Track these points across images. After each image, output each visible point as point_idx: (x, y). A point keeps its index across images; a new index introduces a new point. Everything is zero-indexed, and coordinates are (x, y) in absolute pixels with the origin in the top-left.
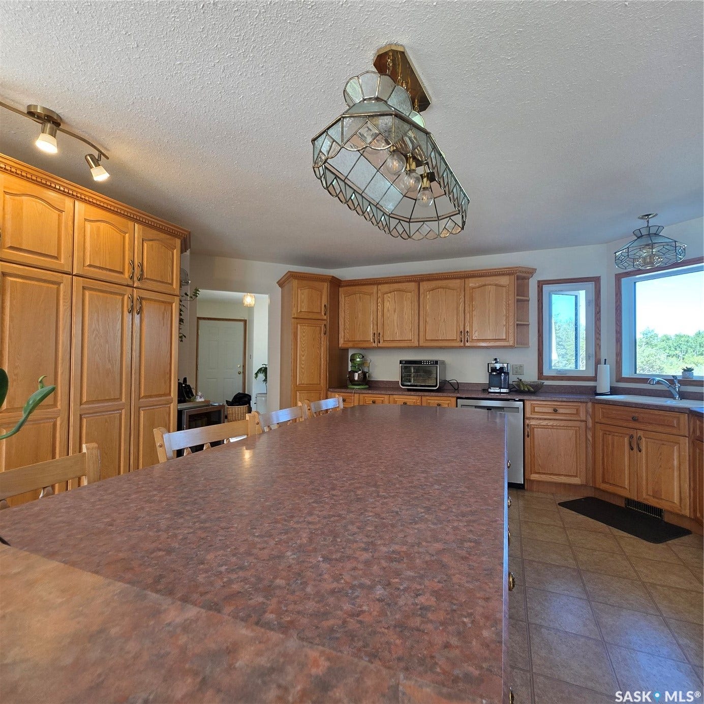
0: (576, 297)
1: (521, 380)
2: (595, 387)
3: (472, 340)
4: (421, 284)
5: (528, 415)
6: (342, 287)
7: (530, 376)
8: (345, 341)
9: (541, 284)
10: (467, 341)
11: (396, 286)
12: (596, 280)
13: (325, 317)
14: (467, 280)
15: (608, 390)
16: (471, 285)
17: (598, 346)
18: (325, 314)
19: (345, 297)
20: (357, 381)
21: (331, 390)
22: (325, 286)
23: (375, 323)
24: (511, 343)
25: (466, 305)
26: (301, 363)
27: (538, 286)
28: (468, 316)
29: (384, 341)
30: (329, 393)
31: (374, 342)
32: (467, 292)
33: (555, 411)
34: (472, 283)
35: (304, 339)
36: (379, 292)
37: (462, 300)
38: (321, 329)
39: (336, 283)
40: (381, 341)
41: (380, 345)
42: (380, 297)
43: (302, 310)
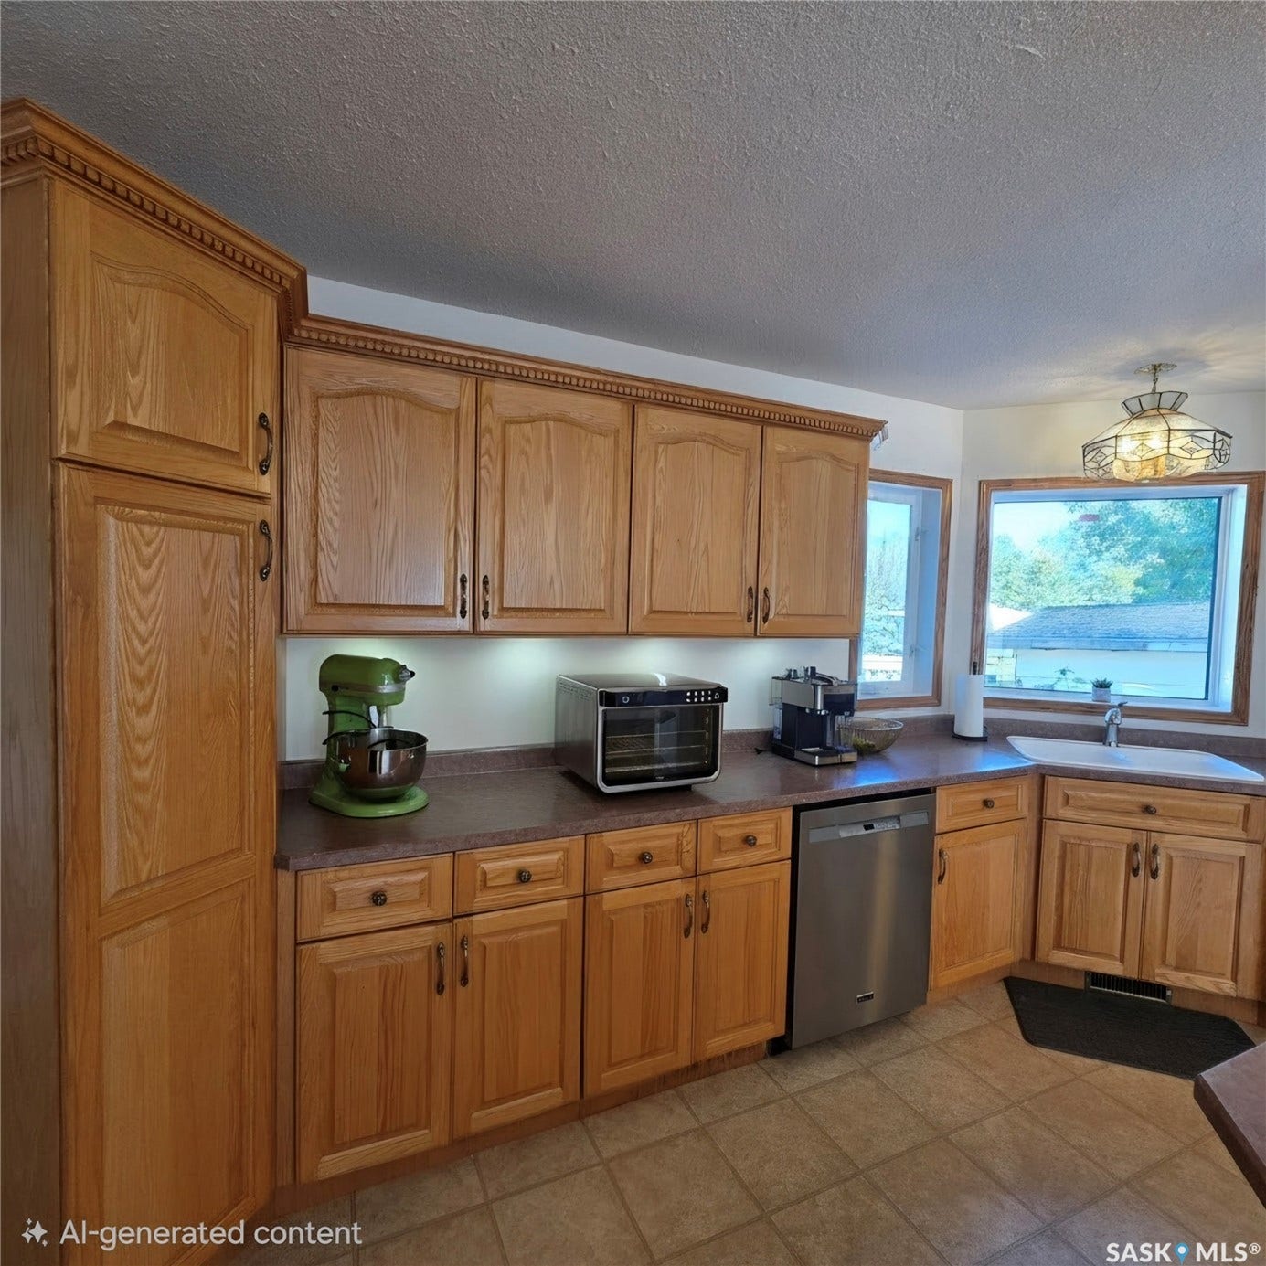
3: (776, 615)
4: (639, 412)
5: (941, 825)
6: (301, 342)
8: (315, 603)
10: (765, 621)
11: (554, 399)
12: (946, 487)
13: (263, 483)
14: (769, 430)
16: (780, 448)
17: (941, 631)
18: (265, 469)
19: (316, 396)
20: (389, 781)
22: (264, 317)
23: (466, 535)
25: (766, 509)
29: (503, 609)
30: (287, 881)
31: (463, 613)
32: (771, 467)
34: (781, 442)
35: (145, 604)
36: (486, 406)
38: (242, 549)
40: (493, 610)
41: (484, 625)
42: (489, 431)
43: (132, 421)
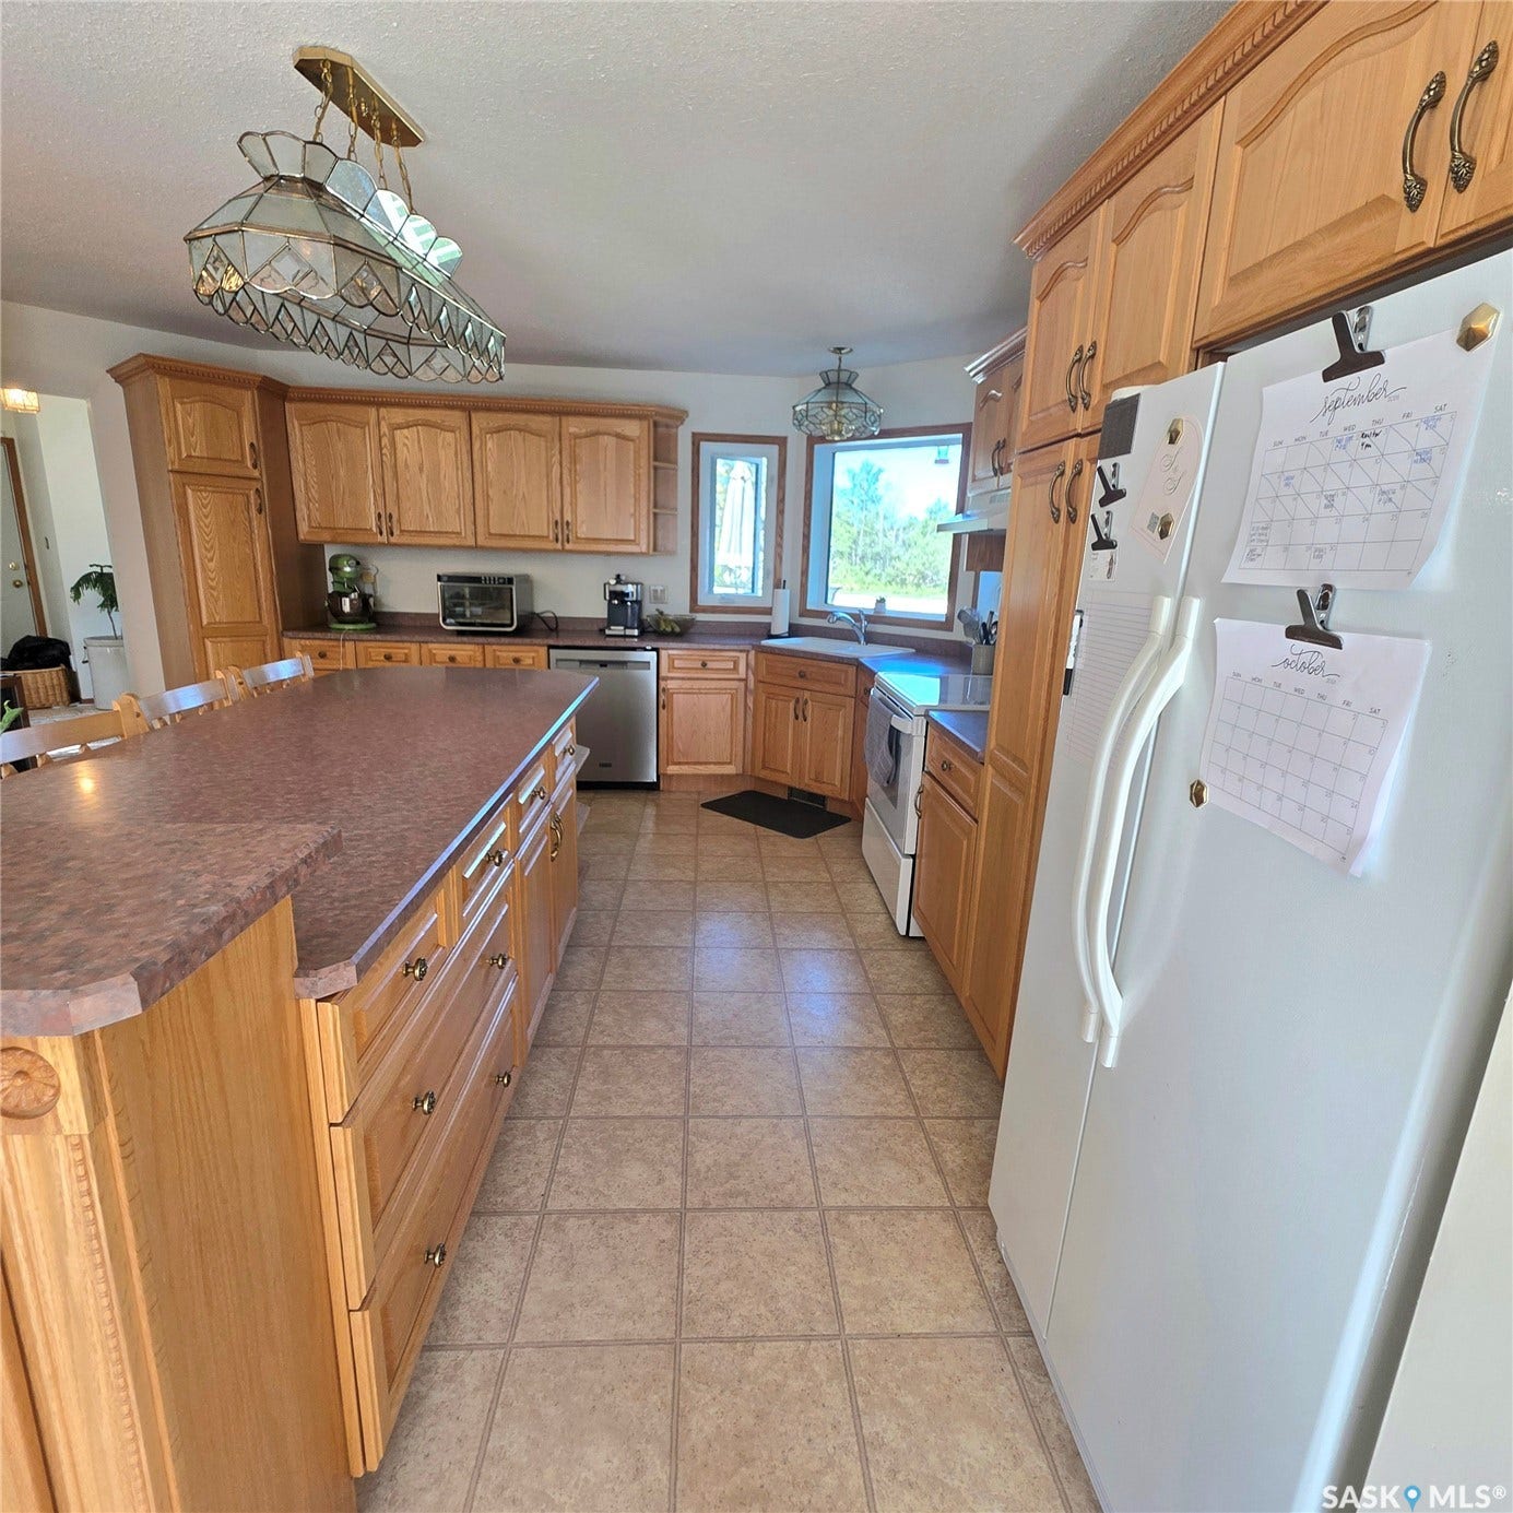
0: (757, 466)
1: (661, 613)
2: (770, 624)
3: (577, 538)
4: (473, 415)
5: (663, 673)
6: (292, 400)
7: (677, 607)
8: (310, 526)
9: (698, 439)
10: (568, 542)
11: (420, 414)
12: (781, 442)
13: (256, 473)
14: (564, 419)
15: (784, 629)
16: (572, 430)
17: (779, 556)
18: (255, 466)
19: (301, 425)
20: (348, 614)
21: (290, 634)
22: (248, 400)
23: (379, 491)
24: (644, 549)
25: (565, 471)
26: (206, 578)
27: (693, 443)
28: (567, 491)
29: (401, 531)
30: (286, 641)
31: (381, 533)
32: (566, 443)
33: (704, 665)
34: (574, 426)
35: (207, 521)
36: (383, 423)
37: (556, 459)
38: (249, 501)
39: (274, 394)
40: (396, 532)
41: (393, 540)
42: (385, 434)
43: (193, 454)
